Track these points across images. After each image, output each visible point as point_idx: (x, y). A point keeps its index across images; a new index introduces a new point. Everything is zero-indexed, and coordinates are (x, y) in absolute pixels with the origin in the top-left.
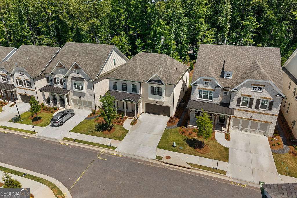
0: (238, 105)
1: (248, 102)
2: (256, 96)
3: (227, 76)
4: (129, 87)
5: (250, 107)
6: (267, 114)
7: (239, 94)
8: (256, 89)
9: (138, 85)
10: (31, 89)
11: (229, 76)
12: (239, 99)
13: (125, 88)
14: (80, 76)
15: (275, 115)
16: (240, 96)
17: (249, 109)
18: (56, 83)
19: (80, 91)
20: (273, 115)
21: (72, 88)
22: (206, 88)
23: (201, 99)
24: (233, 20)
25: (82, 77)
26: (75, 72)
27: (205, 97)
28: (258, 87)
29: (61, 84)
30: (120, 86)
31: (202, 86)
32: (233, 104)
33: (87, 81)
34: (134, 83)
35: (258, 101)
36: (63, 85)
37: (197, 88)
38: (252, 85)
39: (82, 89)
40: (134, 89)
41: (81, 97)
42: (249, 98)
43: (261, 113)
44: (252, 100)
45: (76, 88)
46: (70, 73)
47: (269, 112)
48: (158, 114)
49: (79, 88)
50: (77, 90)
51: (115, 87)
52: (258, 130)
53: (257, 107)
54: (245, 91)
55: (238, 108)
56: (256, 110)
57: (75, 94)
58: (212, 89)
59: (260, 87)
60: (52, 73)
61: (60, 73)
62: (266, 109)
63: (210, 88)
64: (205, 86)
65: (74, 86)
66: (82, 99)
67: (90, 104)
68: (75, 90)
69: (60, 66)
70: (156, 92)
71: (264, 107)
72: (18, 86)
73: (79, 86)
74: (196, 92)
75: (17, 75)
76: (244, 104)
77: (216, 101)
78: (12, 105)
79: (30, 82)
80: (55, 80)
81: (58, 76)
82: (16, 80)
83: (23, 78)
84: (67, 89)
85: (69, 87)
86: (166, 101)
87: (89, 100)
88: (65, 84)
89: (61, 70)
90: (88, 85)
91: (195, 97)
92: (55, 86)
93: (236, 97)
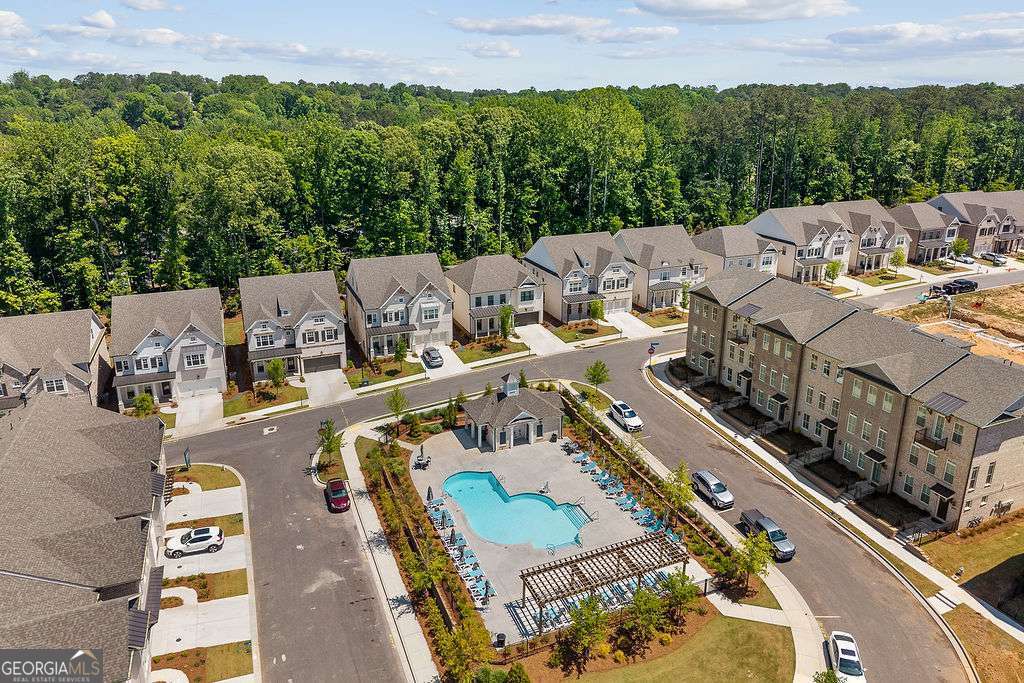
0: (604, 289)
1: (611, 285)
2: (616, 277)
3: (587, 265)
4: (497, 299)
5: (613, 288)
6: (626, 291)
7: (604, 279)
8: (615, 271)
9: (508, 293)
10: (336, 342)
12: (605, 282)
13: (491, 302)
14: (435, 299)
15: (632, 291)
17: (613, 291)
18: (385, 321)
19: (434, 320)
20: (629, 291)
21: (419, 319)
22: (576, 280)
23: (572, 292)
24: (508, 196)
26: (425, 296)
27: (575, 289)
28: (616, 269)
29: (396, 320)
30: (485, 300)
31: (572, 279)
32: (600, 290)
34: (503, 292)
35: (618, 281)
36: (400, 319)
37: (568, 282)
38: (613, 268)
39: (437, 316)
40: (503, 299)
41: (432, 329)
42: (611, 280)
43: (621, 292)
44: (614, 282)
45: (426, 318)
46: (417, 300)
47: (626, 289)
48: (526, 325)
49: (431, 317)
50: (429, 321)
51: (478, 303)
52: (620, 309)
53: (618, 288)
54: (608, 275)
55: (605, 292)
56: (618, 290)
57: (423, 326)
59: (618, 268)
60: (383, 307)
61: (396, 303)
62: (623, 287)
63: (580, 279)
64: (574, 279)
65: (423, 315)
66: (434, 331)
67: (444, 335)
68: (424, 321)
69: (402, 291)
70: (527, 297)
71: (622, 285)
72: (305, 345)
73: (432, 314)
74: (568, 286)
75: (307, 326)
76: (609, 287)
77: (585, 290)
78: (302, 380)
79: (336, 332)
80: (385, 316)
81: (392, 309)
82: (304, 335)
83: (320, 329)
84: (407, 324)
85: (412, 320)
86: (537, 305)
87: (445, 330)
88: (403, 318)
89: (400, 298)
90: (445, 309)
91: (567, 292)
92: (384, 325)
93: (602, 282)
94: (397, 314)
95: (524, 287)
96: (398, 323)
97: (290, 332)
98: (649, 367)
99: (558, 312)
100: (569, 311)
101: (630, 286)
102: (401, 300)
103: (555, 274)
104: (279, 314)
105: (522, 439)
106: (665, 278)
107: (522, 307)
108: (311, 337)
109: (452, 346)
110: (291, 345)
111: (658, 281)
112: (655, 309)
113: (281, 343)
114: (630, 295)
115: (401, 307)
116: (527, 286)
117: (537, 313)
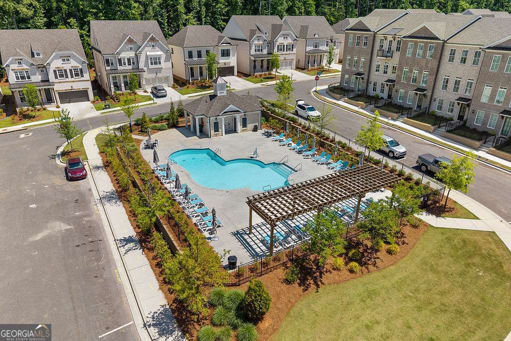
0: (278, 51)
1: (281, 48)
2: (285, 42)
4: (204, 54)
5: (284, 51)
6: (292, 54)
7: (278, 44)
8: (284, 38)
9: (211, 49)
10: (82, 79)
11: (266, 34)
12: (278, 46)
13: (199, 55)
14: (157, 49)
15: (295, 54)
17: (284, 53)
18: (120, 65)
19: (158, 66)
21: (146, 65)
23: (256, 53)
25: (159, 50)
26: (150, 47)
27: (259, 50)
29: (129, 65)
30: (195, 54)
31: (256, 42)
32: (275, 52)
33: (165, 53)
34: (208, 48)
35: (287, 46)
36: (132, 64)
37: (253, 44)
38: (283, 35)
39: (160, 63)
41: (157, 73)
42: (282, 44)
43: (289, 54)
44: (284, 46)
45: (152, 64)
46: (144, 48)
47: (292, 52)
49: (156, 63)
50: (154, 66)
51: (190, 55)
52: (288, 67)
53: (287, 51)
54: (280, 40)
55: (278, 53)
56: (287, 53)
57: (150, 71)
60: (118, 52)
61: (127, 50)
63: (261, 42)
64: (258, 42)
65: (149, 61)
66: (159, 75)
67: (166, 79)
68: (150, 66)
69: (130, 41)
70: (226, 53)
71: (289, 49)
72: (57, 80)
73: (156, 61)
74: (253, 48)
75: (57, 64)
76: (281, 50)
77: (265, 52)
78: (58, 107)
79: (81, 70)
80: (120, 60)
81: (125, 55)
82: (55, 71)
83: (67, 67)
84: (138, 68)
85: (142, 65)
86: (232, 61)
87: (166, 75)
88: (134, 63)
89: (130, 46)
90: (166, 58)
91: (253, 52)
92: (120, 68)
93: (277, 46)
94: (129, 60)
95: (223, 45)
96: (130, 67)
97: (43, 69)
98: (316, 91)
99: (247, 68)
100: (255, 67)
101: (295, 50)
102: (131, 49)
103: (246, 40)
104: (33, 55)
105: (231, 130)
106: (316, 47)
107: (222, 61)
108: (61, 74)
109: (174, 87)
110: (46, 81)
111: (312, 48)
112: (310, 67)
113: (37, 78)
114: (294, 57)
115: (132, 54)
116: (225, 45)
117: (233, 67)
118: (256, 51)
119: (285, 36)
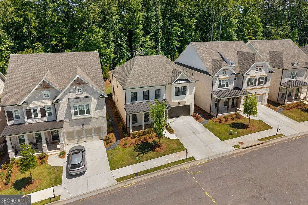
0: (248, 86)
1: (252, 82)
2: (258, 75)
3: (232, 65)
4: (152, 94)
5: (255, 85)
6: (264, 88)
7: (248, 77)
8: (258, 70)
9: (162, 88)
11: (233, 65)
12: (249, 80)
13: (146, 96)
14: (85, 94)
15: (269, 87)
16: (249, 78)
17: (255, 87)
18: (29, 117)
19: (86, 116)
20: (267, 87)
21: (68, 115)
22: (225, 77)
23: (220, 88)
25: (88, 95)
26: (74, 91)
27: (223, 86)
28: (259, 68)
29: (42, 116)
30: (140, 95)
31: (221, 76)
32: (245, 87)
33: (96, 99)
34: (158, 88)
35: (259, 79)
36: (47, 116)
37: (218, 79)
38: (256, 67)
39: (88, 112)
40: (158, 95)
41: (83, 125)
42: (254, 78)
43: (261, 88)
44: (256, 79)
45: (76, 114)
46: (65, 94)
47: (265, 86)
48: (178, 117)
49: (82, 112)
50: (79, 117)
51: (134, 98)
53: (258, 85)
54: (252, 73)
55: (248, 88)
56: (258, 87)
57: (73, 123)
58: (229, 77)
59: (260, 68)
60: (24, 102)
61: (40, 99)
62: (263, 84)
63: (227, 76)
64: (223, 76)
65: (73, 111)
66: (87, 127)
67: (98, 130)
68: (74, 117)
69: (45, 86)
70: (181, 92)
71: (262, 83)
73: (82, 110)
74: (217, 83)
76: (252, 84)
77: (231, 87)
80: (29, 112)
81: (36, 105)
84: (56, 121)
85: (61, 116)
86: (189, 99)
87: (97, 125)
88: (50, 114)
89: (44, 92)
90: (98, 104)
91: (216, 88)
92: (28, 121)
93: (247, 80)
94: (43, 110)
95: (178, 82)
96: (45, 119)
99: (207, 106)
100: (217, 105)
101: (268, 83)
102: (46, 95)
103: (207, 73)
106: (293, 77)
107: (175, 101)
111: (288, 80)
112: (287, 103)
114: (266, 91)
115: (48, 103)
116: (181, 82)
117: (188, 107)
118: (219, 86)
119: (258, 68)
